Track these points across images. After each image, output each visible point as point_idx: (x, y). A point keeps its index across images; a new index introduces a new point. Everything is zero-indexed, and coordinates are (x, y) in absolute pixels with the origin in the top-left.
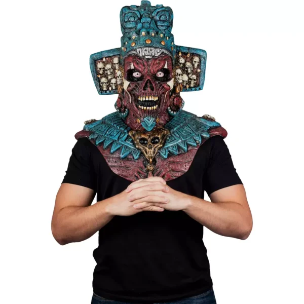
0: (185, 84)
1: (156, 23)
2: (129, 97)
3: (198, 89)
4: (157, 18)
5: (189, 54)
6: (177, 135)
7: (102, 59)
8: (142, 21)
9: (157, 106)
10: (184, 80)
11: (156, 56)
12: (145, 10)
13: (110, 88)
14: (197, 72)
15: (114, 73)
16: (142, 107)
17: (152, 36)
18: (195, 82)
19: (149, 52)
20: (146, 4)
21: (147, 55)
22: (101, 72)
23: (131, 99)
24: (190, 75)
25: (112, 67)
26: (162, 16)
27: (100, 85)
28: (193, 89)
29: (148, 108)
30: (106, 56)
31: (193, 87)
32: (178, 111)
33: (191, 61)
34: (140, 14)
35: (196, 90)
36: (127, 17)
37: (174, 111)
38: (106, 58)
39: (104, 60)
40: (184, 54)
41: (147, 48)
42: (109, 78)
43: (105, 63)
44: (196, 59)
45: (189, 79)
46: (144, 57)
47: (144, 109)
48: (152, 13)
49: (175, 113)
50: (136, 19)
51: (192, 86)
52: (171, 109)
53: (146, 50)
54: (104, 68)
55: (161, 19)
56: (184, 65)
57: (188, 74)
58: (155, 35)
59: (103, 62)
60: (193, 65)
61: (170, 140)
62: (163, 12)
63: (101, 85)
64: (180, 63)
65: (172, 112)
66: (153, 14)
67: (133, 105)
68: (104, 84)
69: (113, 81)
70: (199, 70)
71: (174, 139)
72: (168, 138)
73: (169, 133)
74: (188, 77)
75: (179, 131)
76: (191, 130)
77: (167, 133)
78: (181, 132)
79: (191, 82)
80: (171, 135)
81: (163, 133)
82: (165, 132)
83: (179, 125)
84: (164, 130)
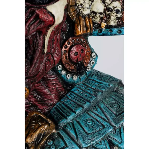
0: (98, 20)
6: (72, 133)
10: (95, 11)
18: (119, 15)
28: (115, 30)
31: (115, 27)
32: (81, 74)
45: (107, 9)
51: (112, 23)
71: (63, 145)
72: (49, 142)
73: (54, 131)
74: (105, 6)
75: (78, 122)
76: (105, 118)
77: (50, 131)
78: (83, 124)
79: (109, 15)
80: (58, 133)
81: (39, 132)
82: (44, 127)
83: (82, 106)
84: (45, 123)
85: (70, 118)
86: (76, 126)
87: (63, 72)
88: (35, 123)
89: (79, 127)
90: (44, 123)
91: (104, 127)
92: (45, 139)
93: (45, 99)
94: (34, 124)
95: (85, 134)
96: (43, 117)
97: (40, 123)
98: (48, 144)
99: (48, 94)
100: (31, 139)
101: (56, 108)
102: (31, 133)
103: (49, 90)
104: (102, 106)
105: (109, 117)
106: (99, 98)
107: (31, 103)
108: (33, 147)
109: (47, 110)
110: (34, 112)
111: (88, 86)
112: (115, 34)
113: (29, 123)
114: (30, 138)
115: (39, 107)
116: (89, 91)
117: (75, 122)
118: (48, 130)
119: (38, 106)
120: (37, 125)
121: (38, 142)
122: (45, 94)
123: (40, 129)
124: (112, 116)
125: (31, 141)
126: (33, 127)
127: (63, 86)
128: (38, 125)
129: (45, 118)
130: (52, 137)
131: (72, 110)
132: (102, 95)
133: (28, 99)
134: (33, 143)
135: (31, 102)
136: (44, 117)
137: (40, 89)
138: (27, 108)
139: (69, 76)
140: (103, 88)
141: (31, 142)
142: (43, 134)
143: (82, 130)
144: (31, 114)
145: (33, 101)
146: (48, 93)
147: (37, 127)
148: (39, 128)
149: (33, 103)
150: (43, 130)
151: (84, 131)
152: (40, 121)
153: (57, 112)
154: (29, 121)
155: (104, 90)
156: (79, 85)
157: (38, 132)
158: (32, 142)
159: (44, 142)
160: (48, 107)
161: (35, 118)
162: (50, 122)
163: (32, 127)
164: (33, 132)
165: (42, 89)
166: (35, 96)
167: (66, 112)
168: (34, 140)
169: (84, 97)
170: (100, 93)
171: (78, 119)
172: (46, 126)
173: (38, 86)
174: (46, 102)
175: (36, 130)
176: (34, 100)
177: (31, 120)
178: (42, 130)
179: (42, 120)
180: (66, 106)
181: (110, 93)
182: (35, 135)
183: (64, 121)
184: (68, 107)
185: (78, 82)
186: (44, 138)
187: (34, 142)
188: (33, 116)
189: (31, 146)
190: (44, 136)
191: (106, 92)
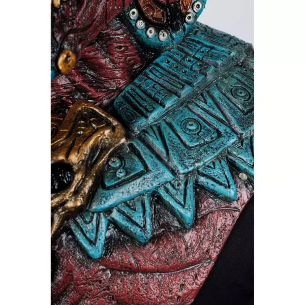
6: (158, 145)
32: (175, 29)
37: (159, 27)
49: (164, 37)
52: (142, 16)
61: (121, 174)
65: (151, 33)
71: (140, 168)
72: (113, 162)
73: (123, 140)
75: (170, 125)
76: (222, 117)
77: (115, 140)
78: (178, 129)
80: (131, 146)
81: (94, 142)
82: (104, 133)
83: (176, 94)
84: (104, 125)
85: (153, 116)
86: (167, 131)
87: (141, 24)
88: (85, 125)
89: (172, 134)
90: (102, 124)
91: (219, 134)
92: (106, 156)
93: (103, 78)
94: (83, 128)
95: (183, 147)
96: (100, 113)
97: (94, 125)
98: (110, 166)
99: (109, 69)
100: (79, 155)
101: (124, 97)
102: (79, 144)
103: (110, 59)
104: (216, 94)
105: (229, 115)
106: (210, 78)
107: (74, 86)
108: (82, 171)
109: (107, 99)
110: (81, 102)
111: (187, 54)
113: (73, 125)
114: (76, 154)
115: (90, 93)
116: (189, 64)
117: (164, 125)
118: (111, 138)
119: (90, 91)
120: (89, 130)
121: (91, 162)
122: (102, 68)
123: (96, 137)
124: (235, 113)
125: (78, 159)
126: (82, 132)
127: (138, 53)
128: (91, 128)
129: (104, 115)
130: (118, 153)
131: (156, 101)
132: (216, 71)
133: (69, 77)
134: (82, 164)
135: (75, 82)
136: (103, 113)
137: (92, 58)
138: (67, 94)
139: (151, 32)
140: (217, 58)
141: (79, 162)
142: (102, 147)
143: (177, 140)
144: (77, 108)
145: (78, 82)
146: (109, 66)
147: (90, 132)
148: (94, 135)
149: (80, 85)
150: (102, 139)
151: (182, 141)
152: (94, 122)
153: (127, 105)
154: (73, 120)
155: (219, 62)
156: (169, 51)
157: (91, 142)
158: (81, 162)
159: (104, 161)
160: (109, 93)
161: (85, 114)
162: (115, 123)
163: (79, 132)
164: (82, 143)
165: (97, 57)
166: (83, 72)
167: (145, 104)
168: (83, 158)
169: (180, 75)
170: (213, 68)
171: (168, 119)
172: (107, 132)
173: (90, 52)
174: (105, 85)
175: (87, 138)
176: (80, 79)
177: (76, 119)
178: (100, 138)
179: (99, 120)
180: (144, 92)
181: (230, 69)
182: (87, 148)
183: (142, 123)
184: (149, 96)
185: (167, 44)
186: (103, 154)
187: (83, 161)
188: (79, 111)
189: (79, 170)
190: (104, 150)
191: (223, 65)
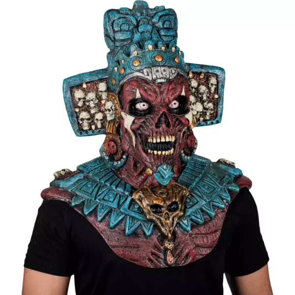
0: (198, 117)
1: (158, 31)
2: (131, 138)
3: (214, 122)
4: (160, 24)
5: (203, 74)
7: (81, 85)
8: (140, 30)
9: (173, 149)
10: (198, 111)
11: (171, 78)
12: (142, 14)
13: (93, 127)
14: (213, 98)
15: (99, 105)
16: (155, 152)
17: (162, 51)
18: (212, 112)
19: (162, 73)
20: (143, 6)
21: (160, 78)
22: (80, 104)
23: (136, 141)
24: (205, 104)
25: (96, 97)
26: (166, 22)
27: (78, 123)
28: (209, 122)
29: (164, 153)
30: (88, 80)
31: (209, 120)
33: (207, 84)
34: (137, 20)
35: (212, 123)
36: (118, 24)
37: (188, 155)
38: (87, 83)
39: (84, 86)
40: (197, 75)
41: (159, 68)
42: (93, 111)
43: (86, 92)
44: (213, 81)
45: (204, 108)
46: (155, 80)
47: (157, 154)
48: (153, 17)
50: (131, 28)
51: (208, 118)
53: (157, 71)
54: (84, 98)
55: (165, 26)
56: (197, 89)
57: (202, 102)
58: (165, 49)
59: (84, 90)
60: (209, 89)
62: (167, 17)
63: (81, 122)
64: (192, 88)
66: (154, 20)
67: (138, 150)
68: (85, 121)
69: (99, 116)
70: (216, 96)
71: (196, 201)
74: (203, 106)
75: (199, 187)
76: (214, 183)
77: (187, 193)
78: (202, 188)
79: (206, 112)
80: (191, 195)
82: (183, 191)
83: (198, 177)
85: (194, 184)
86: (199, 189)
87: (183, 155)
89: (201, 190)
91: (215, 189)
98: (187, 201)
104: (209, 176)
105: (216, 182)
111: (195, 163)
112: (209, 125)
113: (172, 189)
116: (197, 167)
117: (197, 187)
129: (180, 185)
130: (188, 197)
131: (192, 180)
139: (186, 157)
143: (203, 192)
148: (181, 192)
151: (205, 192)
152: (178, 188)
156: (189, 163)
169: (196, 170)
171: (198, 185)
175: (179, 193)
177: (172, 187)
183: (191, 187)
184: (189, 178)
186: (184, 198)
188: (172, 185)
190: (184, 196)
